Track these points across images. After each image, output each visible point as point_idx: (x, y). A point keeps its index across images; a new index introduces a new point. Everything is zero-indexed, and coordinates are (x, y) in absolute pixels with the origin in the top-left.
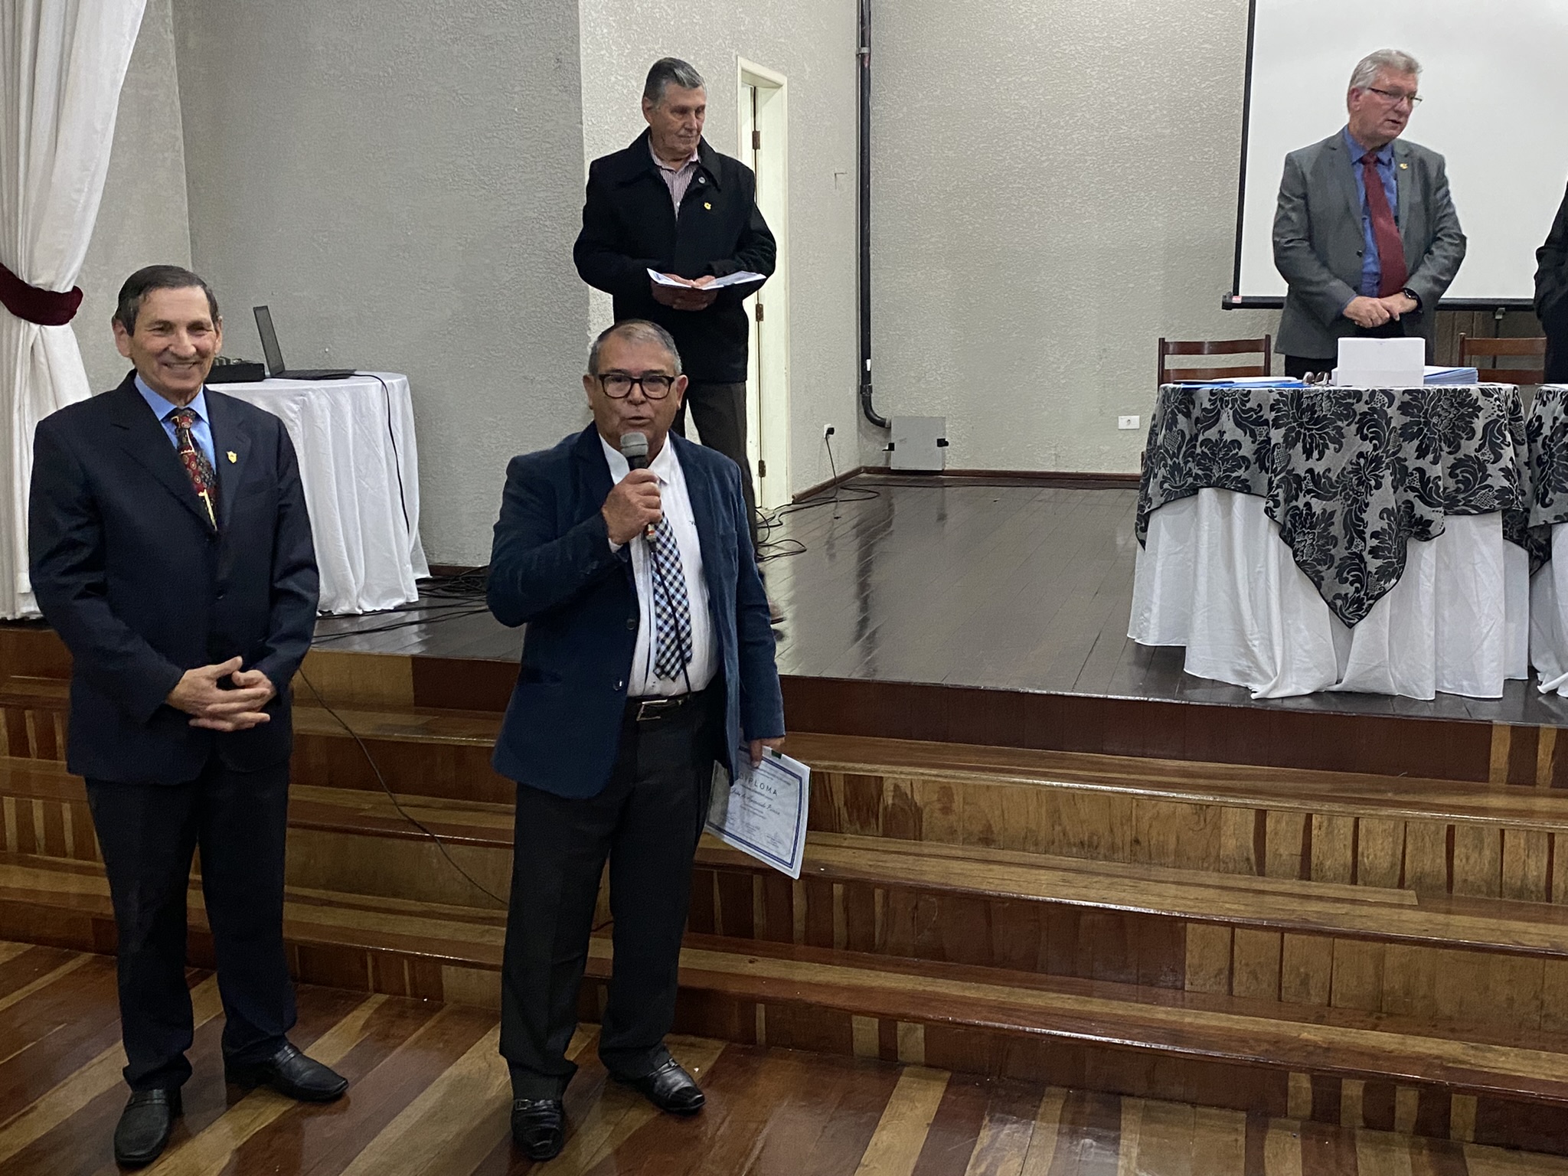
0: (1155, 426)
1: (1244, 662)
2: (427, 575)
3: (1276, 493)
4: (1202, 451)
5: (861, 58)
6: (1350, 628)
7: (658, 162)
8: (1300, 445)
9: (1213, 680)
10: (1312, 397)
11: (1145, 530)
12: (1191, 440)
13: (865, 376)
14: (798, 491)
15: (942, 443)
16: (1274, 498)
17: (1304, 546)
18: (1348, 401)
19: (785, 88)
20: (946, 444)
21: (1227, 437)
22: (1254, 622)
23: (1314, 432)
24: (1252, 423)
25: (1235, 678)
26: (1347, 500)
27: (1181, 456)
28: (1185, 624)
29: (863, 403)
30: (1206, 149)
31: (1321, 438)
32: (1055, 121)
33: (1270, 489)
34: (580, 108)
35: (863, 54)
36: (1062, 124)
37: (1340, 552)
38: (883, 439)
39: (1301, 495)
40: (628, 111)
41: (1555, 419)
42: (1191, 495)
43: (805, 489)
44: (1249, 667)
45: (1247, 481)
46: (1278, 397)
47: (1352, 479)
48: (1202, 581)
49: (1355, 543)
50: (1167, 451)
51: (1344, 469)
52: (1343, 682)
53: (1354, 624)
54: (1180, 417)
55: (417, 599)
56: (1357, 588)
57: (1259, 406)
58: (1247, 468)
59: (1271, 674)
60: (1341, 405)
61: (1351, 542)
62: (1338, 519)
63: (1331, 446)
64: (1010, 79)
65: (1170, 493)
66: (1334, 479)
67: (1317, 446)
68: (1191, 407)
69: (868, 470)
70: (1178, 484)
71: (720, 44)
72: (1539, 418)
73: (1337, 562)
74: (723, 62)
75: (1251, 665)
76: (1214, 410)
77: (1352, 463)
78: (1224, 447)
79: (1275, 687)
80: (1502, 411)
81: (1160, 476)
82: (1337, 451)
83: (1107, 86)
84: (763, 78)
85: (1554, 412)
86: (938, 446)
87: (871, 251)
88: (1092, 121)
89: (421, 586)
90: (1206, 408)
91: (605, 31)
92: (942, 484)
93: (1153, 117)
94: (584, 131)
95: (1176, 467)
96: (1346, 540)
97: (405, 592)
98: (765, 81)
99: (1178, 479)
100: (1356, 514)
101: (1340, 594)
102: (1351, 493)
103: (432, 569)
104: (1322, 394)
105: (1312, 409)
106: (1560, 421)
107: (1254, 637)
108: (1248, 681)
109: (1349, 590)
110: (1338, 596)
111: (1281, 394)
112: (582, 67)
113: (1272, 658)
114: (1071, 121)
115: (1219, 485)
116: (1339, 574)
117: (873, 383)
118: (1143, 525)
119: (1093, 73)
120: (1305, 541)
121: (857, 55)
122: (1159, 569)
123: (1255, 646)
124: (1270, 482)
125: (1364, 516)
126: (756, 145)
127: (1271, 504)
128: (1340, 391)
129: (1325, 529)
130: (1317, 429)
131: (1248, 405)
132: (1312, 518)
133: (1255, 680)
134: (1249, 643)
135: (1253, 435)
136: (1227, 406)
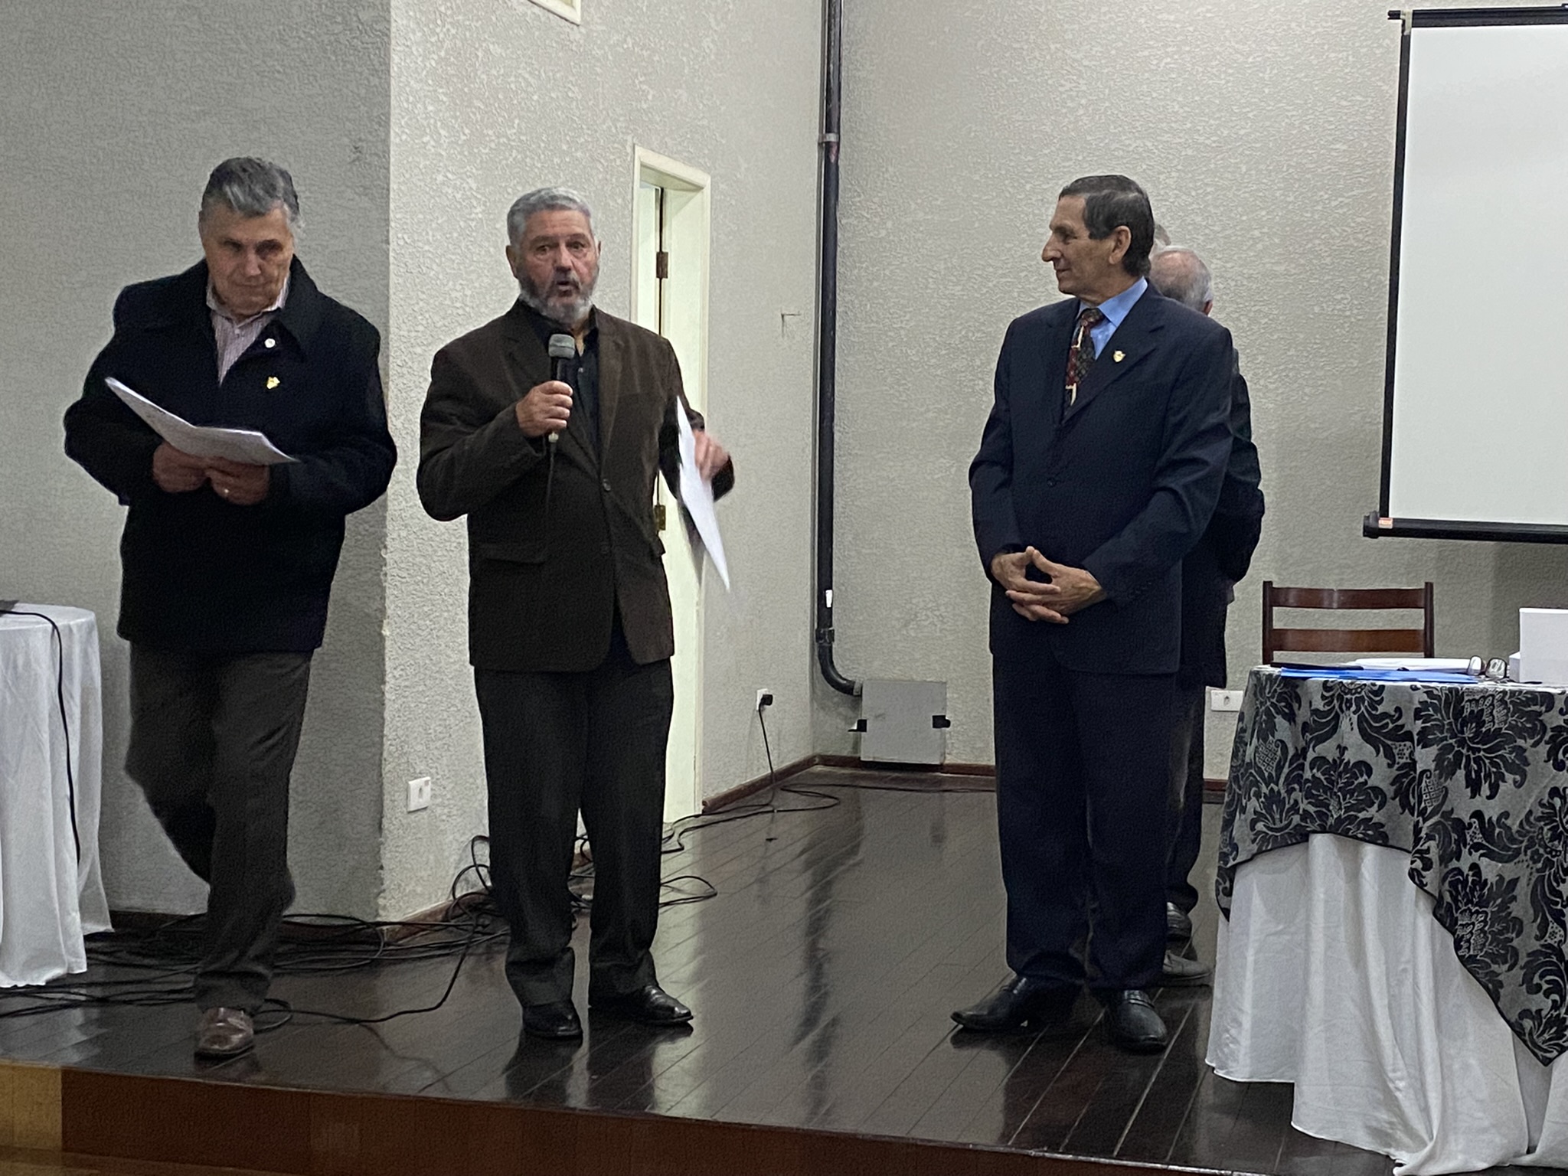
0: (1243, 730)
1: (1384, 1116)
2: (106, 927)
3: (1425, 847)
4: (1313, 776)
5: (826, 148)
6: (1546, 1065)
8: (1461, 774)
9: (1336, 1142)
10: (1477, 701)
11: (1229, 893)
12: (1296, 756)
13: (823, 616)
14: (712, 795)
15: (941, 722)
16: (1422, 855)
17: (1471, 932)
18: (1533, 708)
19: (707, 191)
20: (947, 724)
21: (1350, 757)
22: (1397, 1050)
23: (1482, 753)
24: (1387, 736)
25: (1368, 1139)
26: (1535, 862)
27: (1282, 780)
28: (1292, 1048)
29: (820, 656)
30: (1339, 297)
31: (1494, 764)
33: (1417, 840)
34: (387, 221)
35: (828, 144)
37: (1527, 943)
38: (850, 714)
39: (1465, 851)
42: (1298, 843)
43: (724, 789)
44: (1390, 1123)
45: (1382, 826)
46: (1425, 697)
47: (1542, 828)
48: (1317, 983)
49: (1550, 930)
50: (1260, 772)
51: (1530, 812)
52: (1538, 1149)
53: (1551, 1060)
54: (1279, 720)
55: (85, 970)
56: (1554, 1001)
57: (1398, 709)
58: (1380, 807)
59: (1426, 1137)
60: (1523, 714)
61: (1543, 928)
62: (1523, 891)
63: (1509, 777)
65: (1266, 839)
66: (1515, 828)
67: (1488, 776)
68: (1296, 706)
69: (826, 760)
70: (1278, 825)
71: (609, 128)
73: (1523, 960)
74: (613, 154)
75: (1394, 1120)
76: (1330, 712)
77: (1542, 805)
78: (1346, 770)
79: (1430, 1158)
81: (1250, 809)
82: (1518, 785)
84: (675, 177)
86: (935, 726)
87: (836, 429)
89: (93, 945)
90: (1317, 710)
91: (430, 108)
92: (938, 786)
93: (1260, 246)
95: (1273, 799)
96: (1535, 925)
97: (66, 957)
98: (677, 182)
99: (1277, 816)
100: (1550, 885)
101: (1529, 1011)
102: (1541, 851)
103: (116, 916)
104: (1493, 696)
105: (1477, 718)
107: (1399, 1074)
108: (1389, 1146)
109: (1542, 1003)
110: (1525, 1013)
111: (1429, 693)
112: (392, 160)
113: (1425, 1110)
115: (1339, 830)
116: (1527, 980)
117: (836, 625)
118: (1228, 884)
120: (1473, 924)
121: (820, 144)
122: (1250, 959)
123: (1398, 1089)
124: (1417, 830)
125: (1562, 888)
126: (661, 272)
127: (1418, 864)
128: (1520, 692)
129: (1504, 906)
130: (1484, 750)
131: (1381, 709)
132: (1482, 889)
133: (1399, 1146)
134: (1391, 1085)
135: (1389, 754)
136: (1348, 708)
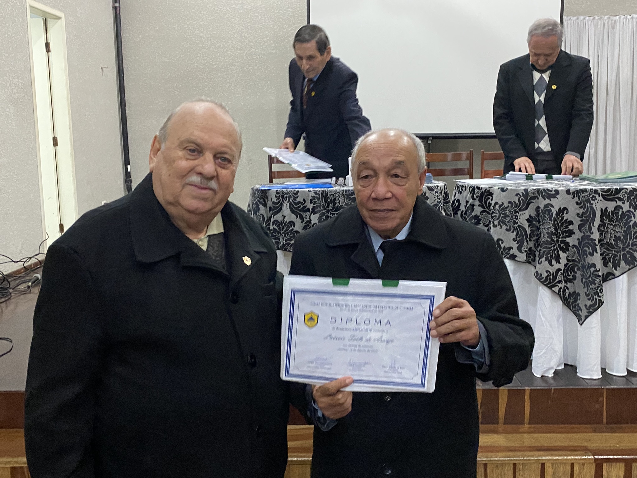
4: (274, 228)
10: (333, 195)
12: (267, 220)
13: (128, 175)
19: (63, 19)
21: (287, 220)
24: (300, 210)
29: (127, 188)
32: (218, 45)
36: (222, 46)
41: (467, 202)
46: (314, 195)
54: (261, 206)
57: (304, 200)
60: (350, 199)
64: (194, 23)
68: (267, 200)
72: (458, 201)
78: (285, 225)
80: (439, 199)
83: (243, 28)
84: (50, 14)
85: (466, 198)
87: (127, 109)
88: (236, 45)
90: (274, 202)
93: (266, 44)
104: (339, 192)
105: (333, 201)
106: (470, 203)
111: (316, 193)
114: (226, 45)
117: (132, 178)
119: (235, 21)
121: (113, 7)
126: (48, 49)
128: (349, 190)
131: (298, 200)
135: (301, 218)
136: (286, 200)
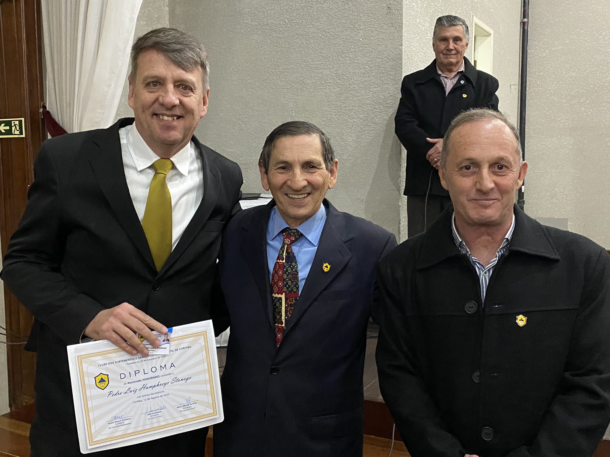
7: (440, 72)
13: (521, 196)
34: (401, 36)
35: (524, 23)
40: (424, 40)
71: (466, 8)
87: (526, 127)
94: (403, 50)
112: (404, 11)
117: (525, 199)
121: (521, 23)
